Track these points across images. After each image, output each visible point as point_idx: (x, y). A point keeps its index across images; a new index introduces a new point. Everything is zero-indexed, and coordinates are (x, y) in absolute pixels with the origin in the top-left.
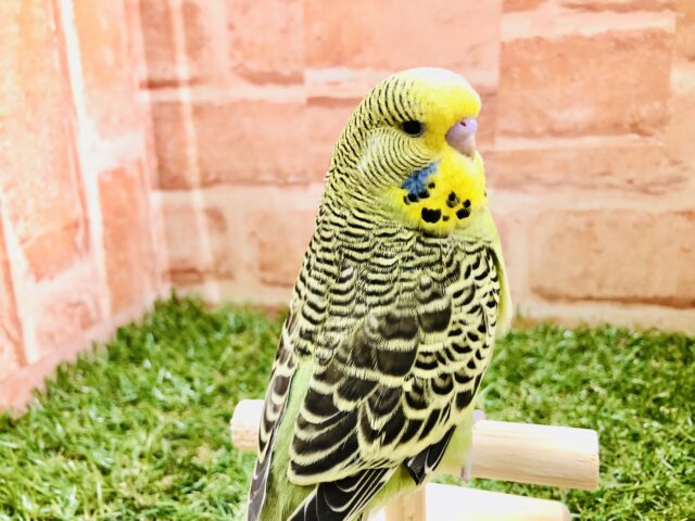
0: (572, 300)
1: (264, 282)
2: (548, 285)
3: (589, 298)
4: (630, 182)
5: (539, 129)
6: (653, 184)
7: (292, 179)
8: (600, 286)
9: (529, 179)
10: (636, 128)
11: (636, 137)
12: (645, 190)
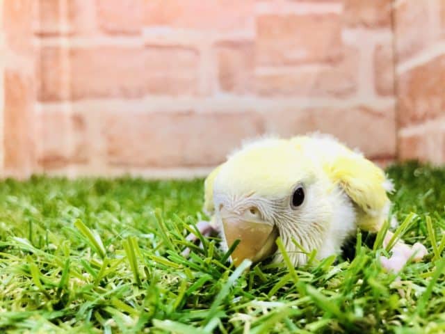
5: (278, 61)
9: (276, 90)
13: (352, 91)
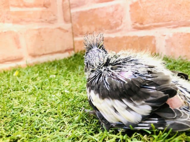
13: (55, 20)
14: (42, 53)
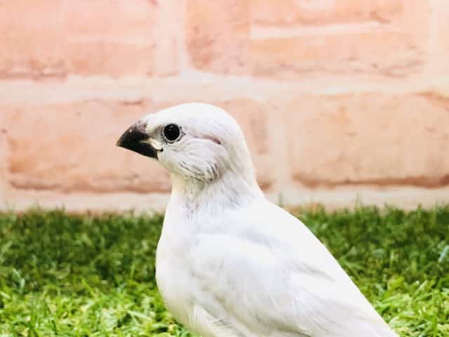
0: (332, 185)
1: (14, 185)
2: (308, 170)
3: (348, 182)
4: (375, 66)
5: (289, 19)
6: (395, 67)
7: (47, 71)
8: (357, 169)
9: (284, 66)
10: (375, 16)
11: (375, 24)
12: (388, 73)
14: (341, 178)
